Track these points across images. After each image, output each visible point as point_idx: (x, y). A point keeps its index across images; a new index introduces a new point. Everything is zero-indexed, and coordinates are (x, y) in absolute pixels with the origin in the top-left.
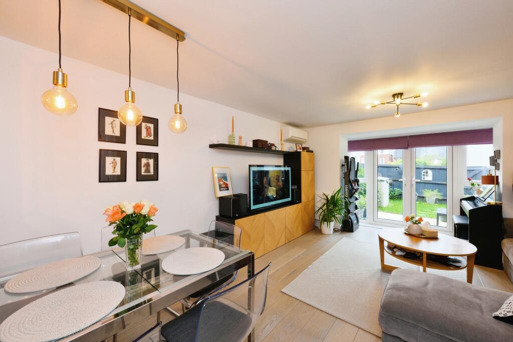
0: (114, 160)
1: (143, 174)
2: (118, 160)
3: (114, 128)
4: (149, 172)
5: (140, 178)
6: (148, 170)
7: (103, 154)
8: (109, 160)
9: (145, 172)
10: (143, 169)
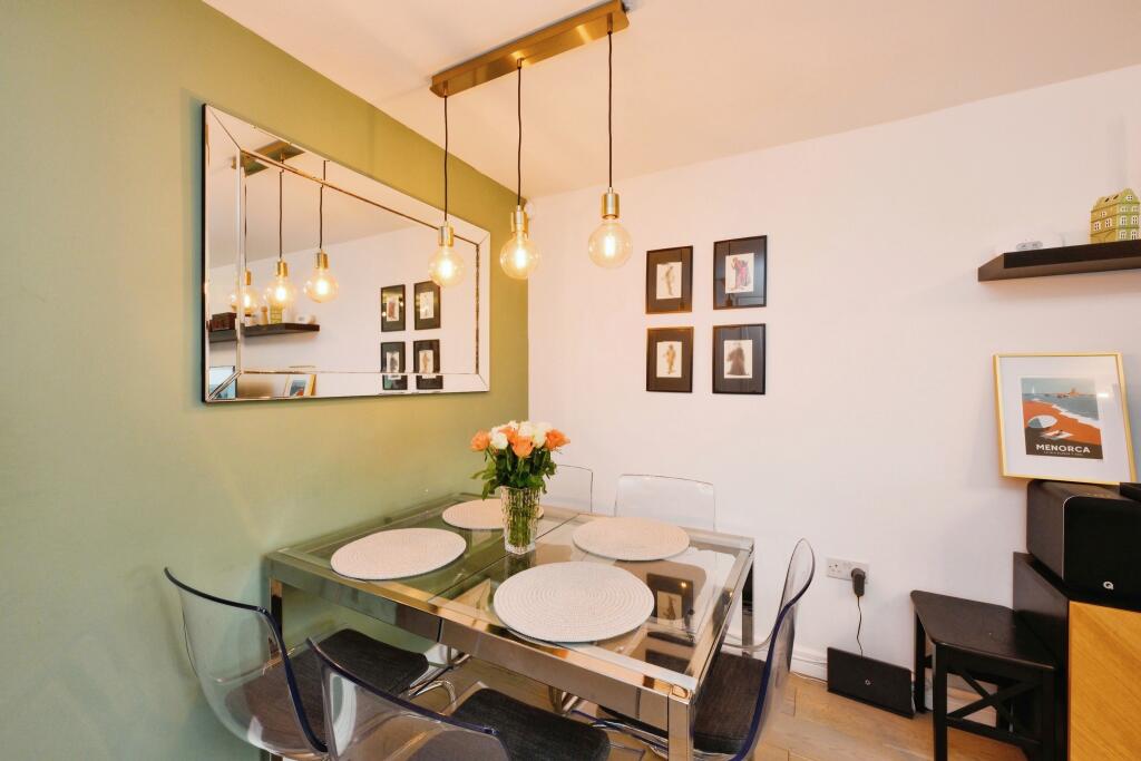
0: (671, 347)
1: (726, 376)
2: (678, 346)
3: (672, 285)
4: (742, 373)
5: (720, 386)
6: (738, 369)
7: (655, 337)
8: (662, 347)
9: (732, 373)
10: (728, 366)
